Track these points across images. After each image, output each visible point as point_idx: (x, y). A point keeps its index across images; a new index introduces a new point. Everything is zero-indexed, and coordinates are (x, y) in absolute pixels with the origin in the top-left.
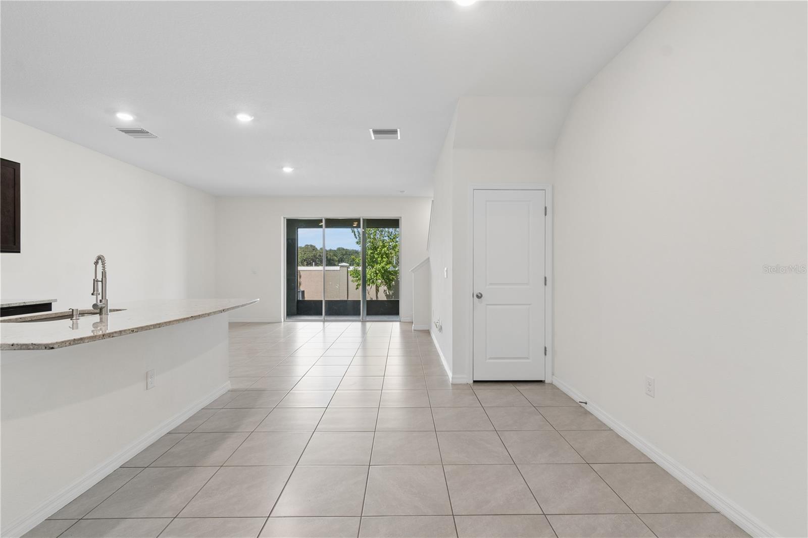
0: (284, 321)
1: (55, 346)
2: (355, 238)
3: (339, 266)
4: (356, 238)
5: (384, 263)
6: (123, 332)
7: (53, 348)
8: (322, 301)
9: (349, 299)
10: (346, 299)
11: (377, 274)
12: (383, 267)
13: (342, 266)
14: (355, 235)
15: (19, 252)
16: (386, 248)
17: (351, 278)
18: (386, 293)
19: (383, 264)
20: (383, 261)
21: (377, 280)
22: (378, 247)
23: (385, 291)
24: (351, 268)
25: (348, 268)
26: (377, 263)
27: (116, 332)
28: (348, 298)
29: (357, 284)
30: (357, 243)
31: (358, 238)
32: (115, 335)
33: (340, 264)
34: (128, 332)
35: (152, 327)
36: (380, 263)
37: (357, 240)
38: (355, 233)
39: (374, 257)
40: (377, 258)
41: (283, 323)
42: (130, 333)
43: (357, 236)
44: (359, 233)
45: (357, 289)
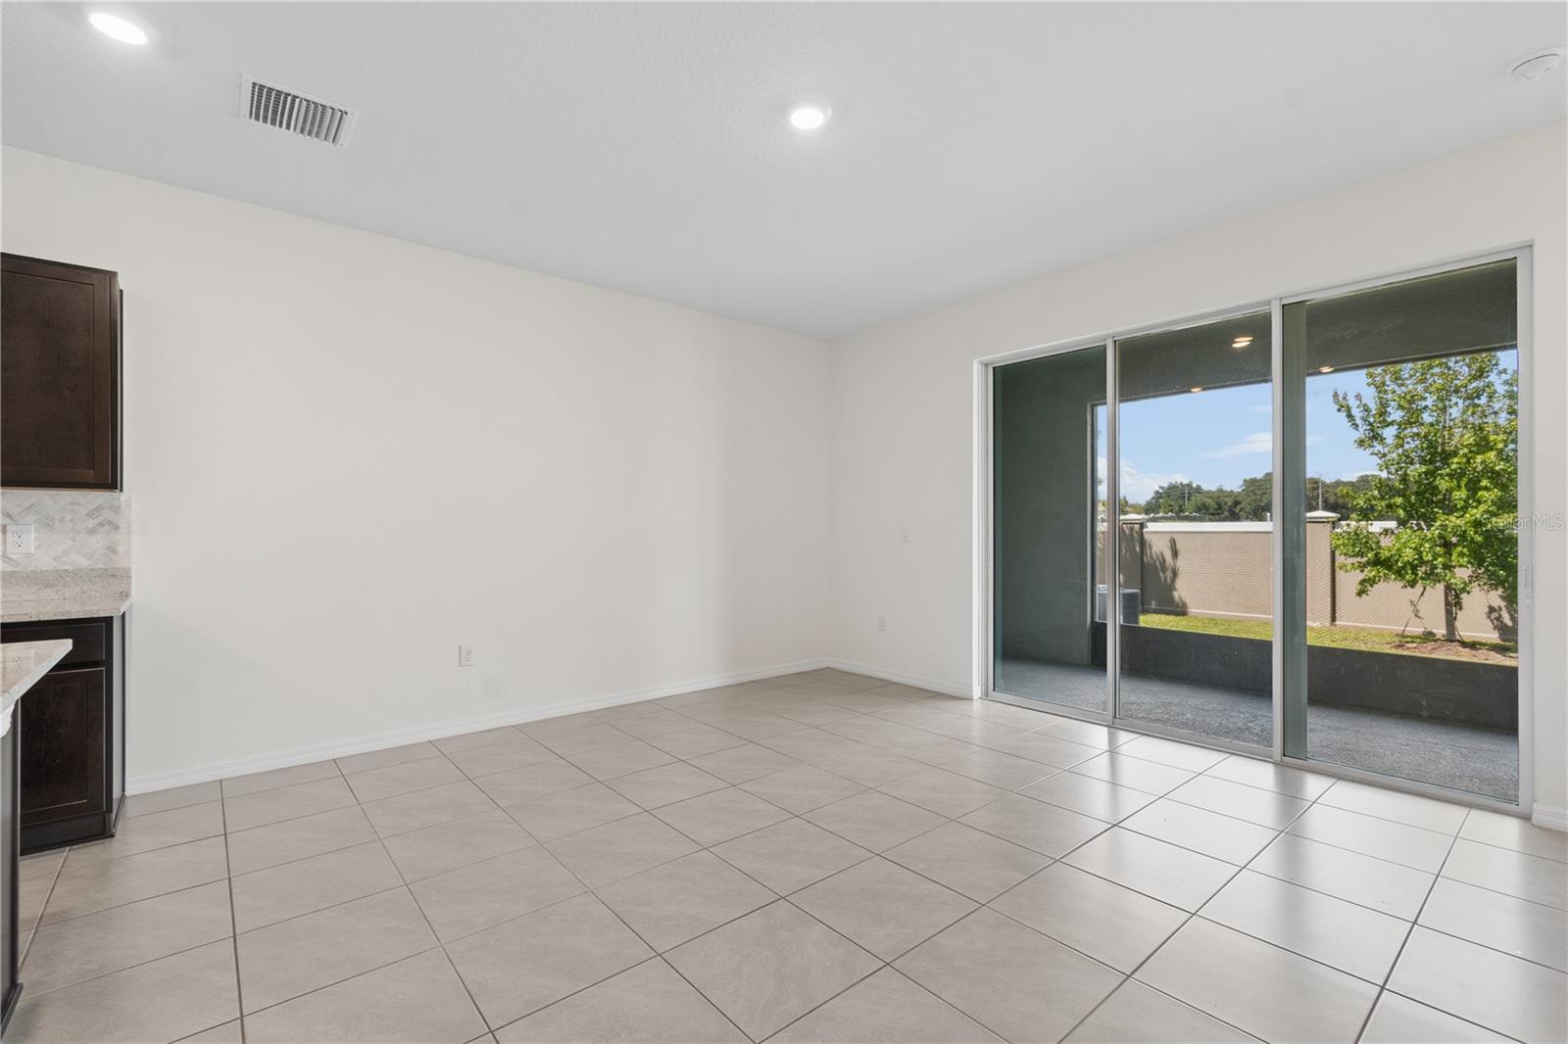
0: (986, 695)
2: (1351, 430)
4: (1356, 426)
5: (1483, 507)
11: (1447, 546)
12: (1477, 524)
14: (1350, 416)
16: (1492, 455)
18: (1499, 618)
19: (1476, 513)
20: (1479, 502)
21: (1447, 567)
22: (1455, 454)
23: (1492, 610)
25: (1333, 525)
26: (1450, 510)
29: (1362, 576)
30: (1361, 443)
31: (1363, 427)
36: (1465, 509)
37: (1359, 434)
38: (1349, 410)
39: (1435, 490)
40: (1450, 491)
41: (977, 706)
43: (1359, 421)
44: (1367, 409)
45: (1360, 594)
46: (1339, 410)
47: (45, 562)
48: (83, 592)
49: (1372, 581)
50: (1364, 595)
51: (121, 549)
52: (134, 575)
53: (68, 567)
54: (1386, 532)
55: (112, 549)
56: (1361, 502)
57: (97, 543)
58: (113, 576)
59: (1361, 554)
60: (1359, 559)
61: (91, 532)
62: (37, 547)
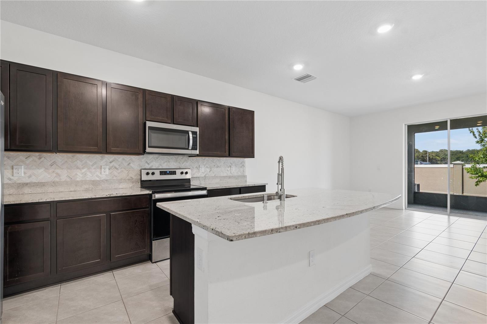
0: (405, 208)
1: (234, 239)
2: (474, 138)
3: (452, 164)
4: (476, 137)
6: (288, 228)
7: (232, 240)
8: (446, 195)
9: (465, 194)
10: (461, 194)
13: (454, 164)
14: (474, 135)
15: (254, 157)
17: (467, 175)
24: (468, 166)
25: (463, 165)
27: (282, 228)
28: (463, 193)
29: (477, 180)
30: (478, 142)
31: (478, 138)
32: (281, 230)
33: (453, 163)
34: (292, 228)
35: (313, 224)
37: (476, 140)
38: (474, 133)
41: (404, 211)
42: (294, 229)
44: (479, 132)
45: (476, 185)
46: (471, 133)
47: (235, 174)
48: (241, 180)
49: (480, 181)
50: (478, 186)
51: (245, 171)
52: (247, 176)
53: (238, 175)
54: (484, 167)
55: (244, 171)
56: (477, 159)
57: (242, 169)
58: (245, 177)
59: (477, 174)
60: (476, 175)
61: (241, 167)
62: (235, 171)
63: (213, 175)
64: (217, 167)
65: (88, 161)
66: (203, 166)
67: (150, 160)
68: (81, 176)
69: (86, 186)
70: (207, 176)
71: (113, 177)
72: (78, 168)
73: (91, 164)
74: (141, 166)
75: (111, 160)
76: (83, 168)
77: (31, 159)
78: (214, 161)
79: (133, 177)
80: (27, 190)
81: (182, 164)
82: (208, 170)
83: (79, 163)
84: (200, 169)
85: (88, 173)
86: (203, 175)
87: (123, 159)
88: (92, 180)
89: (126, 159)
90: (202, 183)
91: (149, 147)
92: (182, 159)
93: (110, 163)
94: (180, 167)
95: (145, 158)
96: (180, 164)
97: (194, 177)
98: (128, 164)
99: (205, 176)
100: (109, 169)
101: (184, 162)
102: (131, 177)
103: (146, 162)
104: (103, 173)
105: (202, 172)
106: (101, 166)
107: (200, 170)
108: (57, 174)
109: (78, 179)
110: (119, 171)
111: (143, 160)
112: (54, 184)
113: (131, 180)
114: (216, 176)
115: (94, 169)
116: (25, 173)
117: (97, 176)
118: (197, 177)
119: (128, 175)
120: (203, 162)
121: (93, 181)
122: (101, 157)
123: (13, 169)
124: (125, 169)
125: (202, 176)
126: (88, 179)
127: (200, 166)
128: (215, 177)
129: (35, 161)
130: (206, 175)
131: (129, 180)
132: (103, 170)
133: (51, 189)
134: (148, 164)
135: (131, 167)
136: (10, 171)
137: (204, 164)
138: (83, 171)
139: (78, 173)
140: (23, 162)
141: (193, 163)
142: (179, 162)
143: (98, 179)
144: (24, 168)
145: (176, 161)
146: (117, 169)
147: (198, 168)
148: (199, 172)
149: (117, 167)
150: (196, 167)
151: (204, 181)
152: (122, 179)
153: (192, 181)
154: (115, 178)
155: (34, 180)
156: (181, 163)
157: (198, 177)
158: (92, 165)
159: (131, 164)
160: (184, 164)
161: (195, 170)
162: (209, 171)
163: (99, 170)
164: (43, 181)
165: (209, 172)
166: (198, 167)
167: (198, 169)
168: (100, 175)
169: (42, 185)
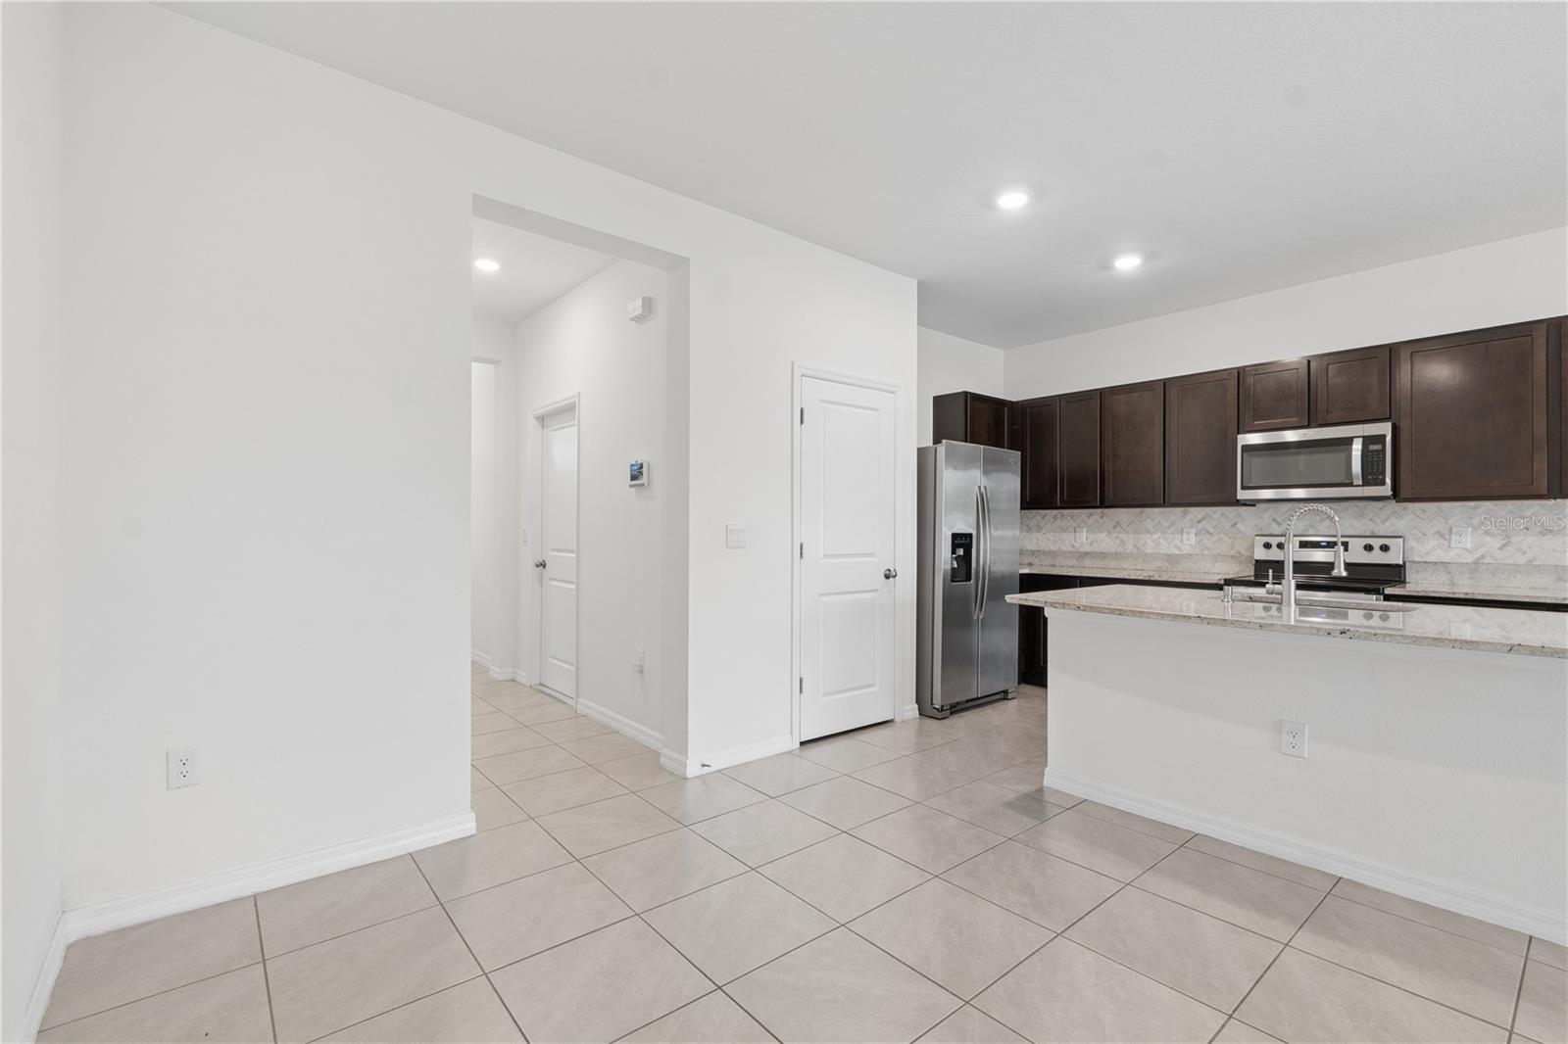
63: (1521, 560)
64: (1543, 533)
65: (1162, 521)
66: (1470, 529)
67: (1283, 514)
68: (1153, 545)
69: (1159, 564)
70: (1488, 560)
71: (1202, 550)
72: (1148, 532)
73: (1166, 524)
74: (1261, 530)
75: (1199, 517)
76: (1155, 533)
77: (1093, 518)
78: (1527, 514)
79: (1243, 552)
80: (1088, 562)
81: (1383, 523)
82: (1494, 543)
83: (1149, 524)
84: (1454, 537)
85: (1163, 541)
86: (1469, 559)
87: (1223, 515)
88: (1169, 553)
89: (1228, 514)
90: (1461, 583)
91: (1243, 488)
92: (1381, 509)
93: (1199, 522)
94: (1375, 531)
95: (1271, 512)
96: (1376, 523)
97: (1429, 560)
98: (1233, 525)
99: (1476, 562)
100: (1196, 535)
101: (1389, 517)
102: (1239, 553)
103: (1274, 520)
104: (1185, 542)
105: (1466, 549)
106: (1182, 529)
107: (1453, 540)
108: (1122, 541)
109: (1148, 551)
110: (1215, 539)
111: (1265, 516)
112: (1117, 556)
113: (1237, 558)
114: (1537, 563)
115: (1172, 533)
116: (1087, 538)
117: (1176, 546)
118: (1436, 563)
119: (1232, 548)
120: (1471, 518)
121: (1169, 555)
122: (1183, 512)
123: (1075, 531)
124: (1226, 534)
125: (1462, 560)
126: (1162, 552)
127: (1454, 529)
128: (1531, 567)
129: (1098, 522)
130: (1483, 557)
131: (1232, 557)
132: (1185, 536)
133: (1113, 564)
134: (1279, 524)
135: (1239, 530)
136: (1073, 534)
137: (1475, 521)
138: (1156, 536)
139: (1148, 541)
140: (1085, 522)
141: (1423, 519)
142: (1371, 520)
143: (1178, 552)
144: (1087, 532)
145: (1361, 516)
146: (1210, 534)
147: (1445, 535)
148: (1450, 546)
149: (1212, 530)
150: (1440, 534)
151: (1468, 575)
152: (1219, 554)
153: (1417, 572)
154: (1206, 553)
155: (1095, 548)
156: (1379, 522)
157: (1442, 563)
158: (1169, 527)
159: (1239, 526)
160: (1389, 522)
161: (1431, 543)
162: (1499, 546)
163: (1179, 535)
164: (1105, 551)
165: (1500, 549)
166: (1447, 533)
167: (1447, 537)
168: (1181, 546)
169: (1102, 556)
